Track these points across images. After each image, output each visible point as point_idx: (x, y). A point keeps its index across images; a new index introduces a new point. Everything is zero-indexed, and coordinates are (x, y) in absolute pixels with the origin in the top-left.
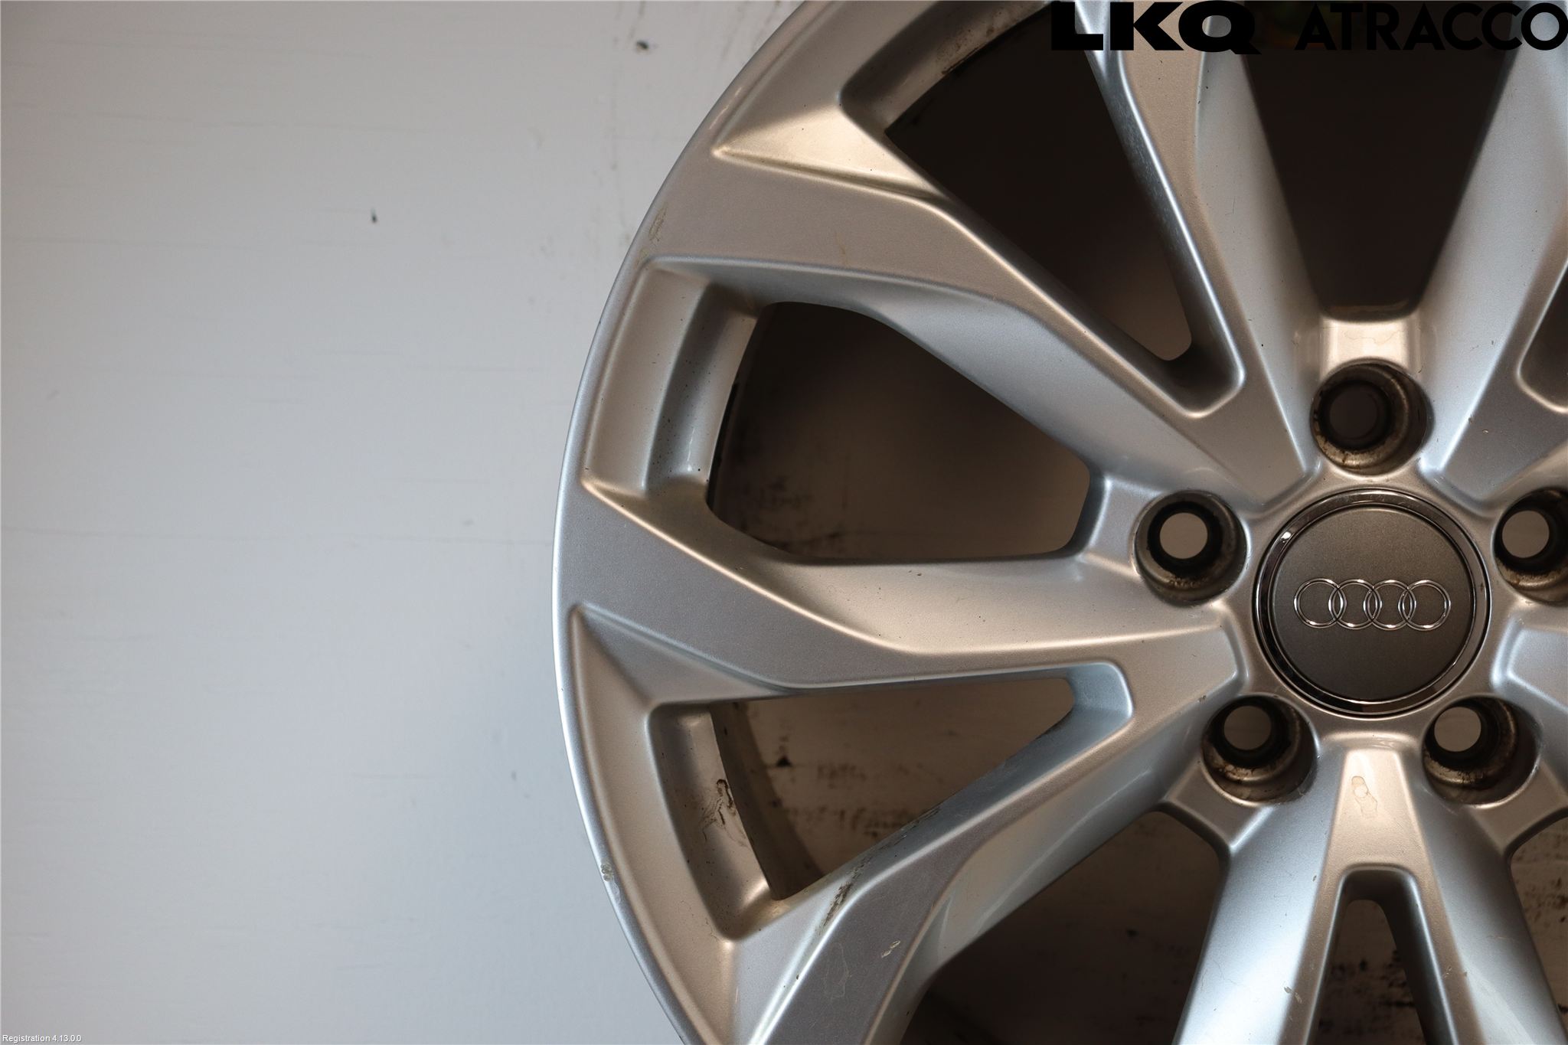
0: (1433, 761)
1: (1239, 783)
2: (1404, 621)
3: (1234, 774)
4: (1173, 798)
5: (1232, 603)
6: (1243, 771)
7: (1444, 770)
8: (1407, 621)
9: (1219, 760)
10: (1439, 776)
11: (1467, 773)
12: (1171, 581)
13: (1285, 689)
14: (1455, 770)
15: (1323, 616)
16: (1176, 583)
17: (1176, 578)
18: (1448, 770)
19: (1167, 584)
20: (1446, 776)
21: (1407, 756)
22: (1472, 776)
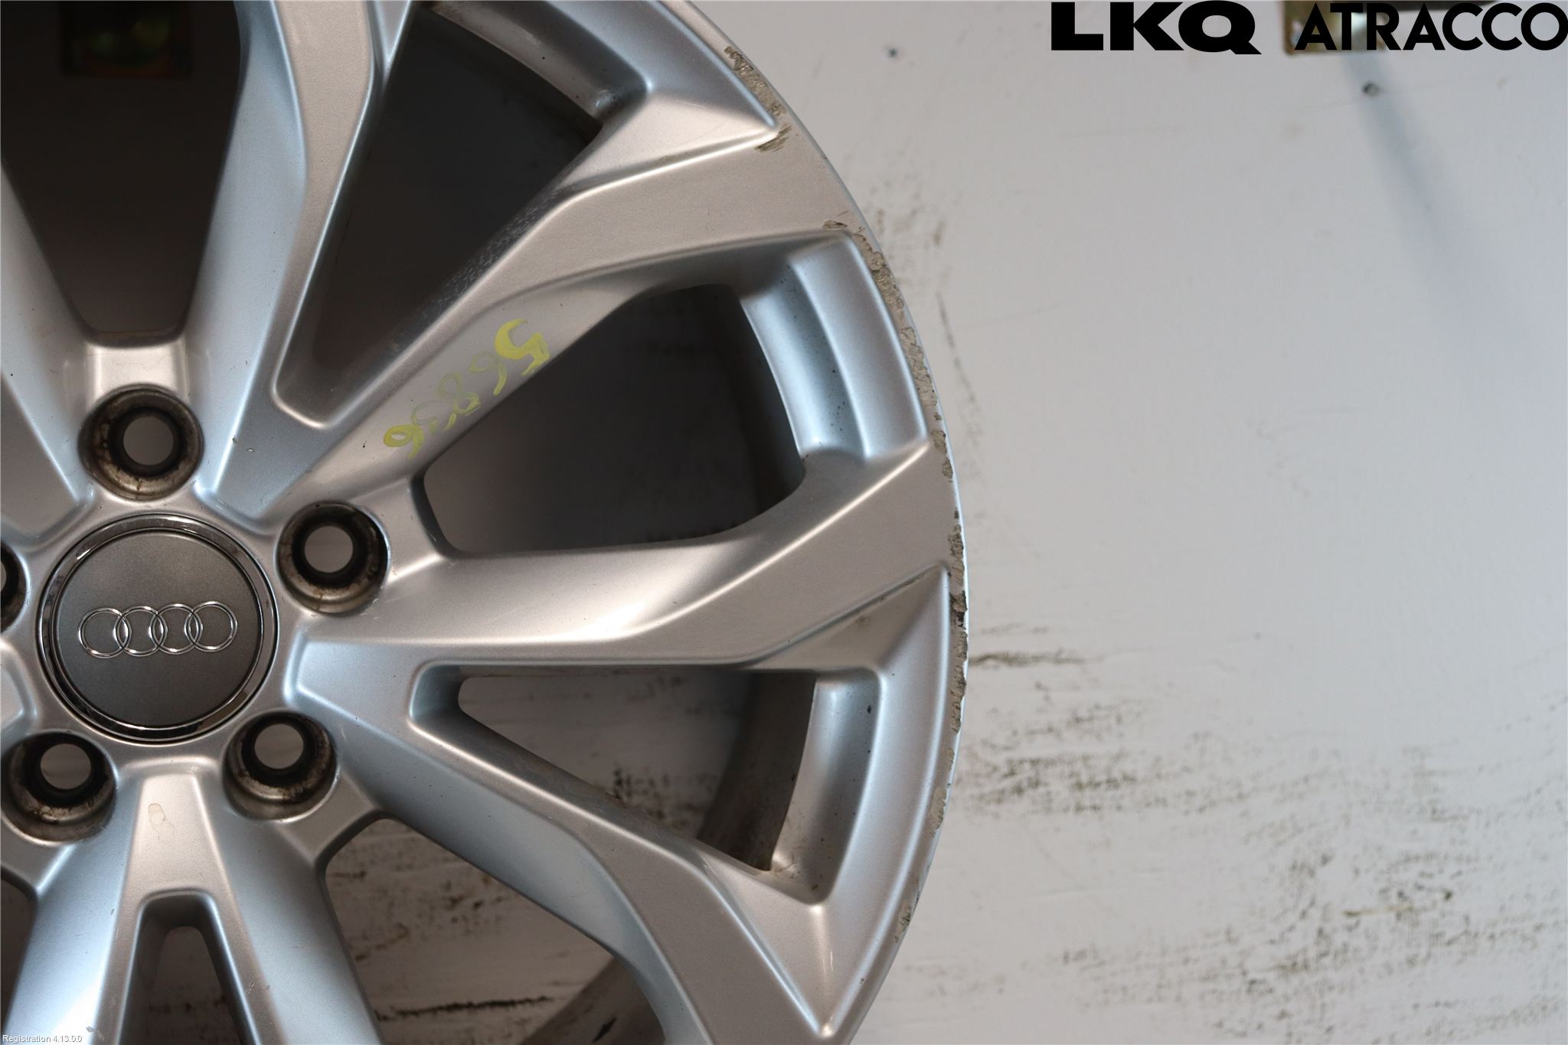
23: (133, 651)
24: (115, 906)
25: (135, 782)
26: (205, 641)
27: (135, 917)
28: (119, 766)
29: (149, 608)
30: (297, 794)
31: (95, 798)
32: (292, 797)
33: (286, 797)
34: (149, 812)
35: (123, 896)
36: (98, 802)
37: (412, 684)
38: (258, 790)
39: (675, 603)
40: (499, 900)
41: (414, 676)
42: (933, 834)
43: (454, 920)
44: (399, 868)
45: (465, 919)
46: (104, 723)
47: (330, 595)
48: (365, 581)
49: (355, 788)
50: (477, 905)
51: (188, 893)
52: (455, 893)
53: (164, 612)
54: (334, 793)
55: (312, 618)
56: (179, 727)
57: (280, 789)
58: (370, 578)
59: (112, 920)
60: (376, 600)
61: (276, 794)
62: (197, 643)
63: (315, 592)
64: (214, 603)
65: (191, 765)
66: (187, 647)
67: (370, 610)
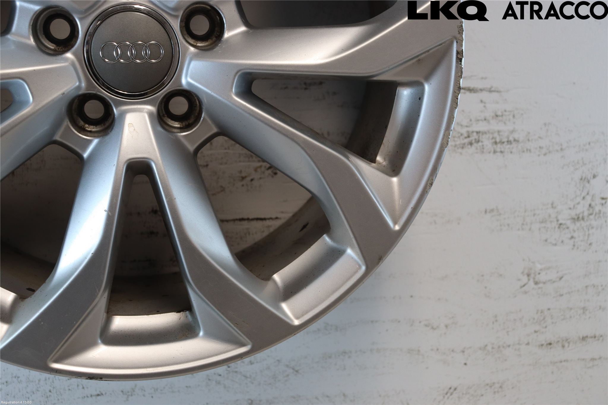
0: (168, 119)
1: (90, 132)
2: (145, 59)
3: (89, 128)
4: (57, 138)
5: (74, 54)
6: (92, 127)
7: (173, 122)
8: (146, 59)
9: (82, 123)
10: (171, 124)
11: (182, 123)
12: (55, 48)
13: (100, 90)
14: (177, 122)
15: (112, 58)
16: (57, 49)
17: (57, 47)
18: (174, 122)
19: (53, 49)
20: (173, 124)
21: (151, 115)
22: (184, 124)
23: (122, 61)
24: (115, 163)
25: (123, 114)
26: (150, 58)
27: (123, 168)
28: (116, 108)
29: (128, 43)
30: (185, 125)
31: (106, 122)
32: (184, 126)
33: (181, 126)
34: (128, 126)
35: (118, 159)
36: (107, 124)
37: (234, 79)
38: (170, 123)
39: (342, 50)
40: (260, 178)
41: (235, 76)
42: (444, 150)
43: (243, 185)
44: (221, 164)
45: (247, 185)
46: (110, 89)
47: (200, 44)
48: (214, 39)
49: (210, 122)
50: (252, 180)
51: (144, 160)
52: (243, 175)
53: (135, 45)
54: (201, 124)
55: (194, 51)
56: (140, 93)
57: (179, 123)
58: (216, 37)
59: (114, 169)
60: (220, 44)
61: (178, 125)
62: (147, 59)
63: (194, 42)
64: (154, 42)
65: (144, 109)
66: (143, 60)
67: (217, 48)
